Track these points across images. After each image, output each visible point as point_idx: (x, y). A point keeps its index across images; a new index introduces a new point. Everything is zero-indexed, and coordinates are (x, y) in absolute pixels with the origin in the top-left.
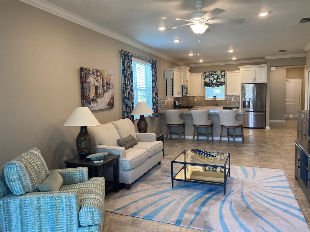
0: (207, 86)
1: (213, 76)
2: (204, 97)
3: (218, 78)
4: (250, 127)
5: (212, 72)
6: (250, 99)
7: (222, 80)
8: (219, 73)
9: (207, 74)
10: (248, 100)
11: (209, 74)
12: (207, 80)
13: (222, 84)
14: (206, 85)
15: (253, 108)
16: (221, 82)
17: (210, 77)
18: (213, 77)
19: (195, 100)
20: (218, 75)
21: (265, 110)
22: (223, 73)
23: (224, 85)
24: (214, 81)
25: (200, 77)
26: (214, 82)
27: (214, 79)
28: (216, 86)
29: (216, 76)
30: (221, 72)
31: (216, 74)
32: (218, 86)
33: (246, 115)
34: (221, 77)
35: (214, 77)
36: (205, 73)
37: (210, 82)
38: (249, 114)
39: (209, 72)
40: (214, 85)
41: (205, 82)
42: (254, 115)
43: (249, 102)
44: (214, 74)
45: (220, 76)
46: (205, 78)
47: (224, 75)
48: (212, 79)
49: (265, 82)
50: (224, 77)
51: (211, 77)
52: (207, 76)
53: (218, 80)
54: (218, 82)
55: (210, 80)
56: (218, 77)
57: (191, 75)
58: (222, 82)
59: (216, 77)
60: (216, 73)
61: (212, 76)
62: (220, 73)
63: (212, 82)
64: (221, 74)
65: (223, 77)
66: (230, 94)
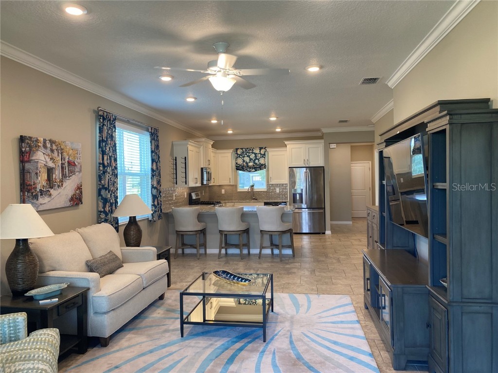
0: (240, 170)
1: (248, 154)
2: (235, 186)
3: (256, 159)
4: (304, 231)
5: (248, 148)
6: (302, 190)
7: (262, 161)
8: (257, 151)
9: (239, 152)
10: (299, 191)
11: (243, 152)
12: (240, 161)
13: (261, 167)
14: (239, 168)
15: (306, 203)
16: (260, 164)
17: (244, 157)
18: (249, 156)
19: (223, 191)
20: (255, 154)
21: (324, 207)
22: (263, 151)
23: (265, 168)
24: (250, 162)
25: (230, 155)
26: (251, 164)
27: (251, 159)
28: (254, 170)
29: (253, 155)
30: (261, 149)
31: (252, 153)
32: (256, 171)
33: (297, 214)
34: (261, 157)
35: (251, 157)
36: (237, 149)
37: (244, 164)
38: (301, 212)
39: (242, 149)
40: (250, 168)
41: (237, 163)
42: (309, 213)
43: (301, 195)
44: (251, 151)
45: (259, 155)
46: (238, 157)
47: (265, 153)
48: (247, 159)
49: (322, 166)
50: (265, 158)
51: (246, 156)
52: (240, 155)
53: (257, 161)
54: (256, 164)
55: (244, 161)
56: (256, 156)
57: (215, 153)
58: (262, 165)
59: (252, 156)
60: (252, 150)
61: (246, 154)
62: (259, 151)
63: (247, 163)
64: (260, 152)
65: (263, 157)
66: (273, 182)
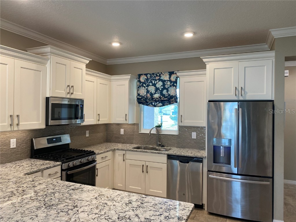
0: (143, 104)
1: (153, 82)
2: (137, 125)
3: (164, 88)
4: (234, 216)
5: (153, 74)
6: (230, 141)
7: (172, 92)
8: (166, 77)
9: (142, 79)
10: (225, 142)
11: (147, 79)
12: (143, 91)
13: (171, 100)
14: (142, 101)
15: (237, 165)
16: (169, 95)
17: (148, 86)
18: (154, 85)
19: (122, 131)
20: (164, 81)
21: (271, 176)
22: (173, 78)
23: (176, 102)
24: (155, 93)
25: (127, 83)
26: (157, 96)
27: (157, 89)
28: (161, 104)
29: (161, 83)
30: (171, 73)
31: (160, 80)
32: (163, 105)
33: (225, 183)
34: (171, 86)
35: (157, 86)
36: (140, 76)
37: (149, 95)
38: (230, 182)
39: (146, 75)
40: (156, 101)
41: (139, 95)
42: (243, 184)
43: (228, 149)
44: (157, 78)
45: (169, 83)
46: (140, 86)
47: (176, 80)
48: (152, 89)
49: (270, 99)
50: (176, 86)
51: (151, 84)
52: (144, 83)
53: (165, 92)
54: (164, 95)
55: (148, 92)
56: (164, 85)
57: (110, 80)
58: (172, 97)
59: (159, 85)
60: (160, 76)
61: (152, 82)
62: (168, 76)
63: (152, 95)
64: (170, 78)
65: (174, 85)
66: (187, 123)
